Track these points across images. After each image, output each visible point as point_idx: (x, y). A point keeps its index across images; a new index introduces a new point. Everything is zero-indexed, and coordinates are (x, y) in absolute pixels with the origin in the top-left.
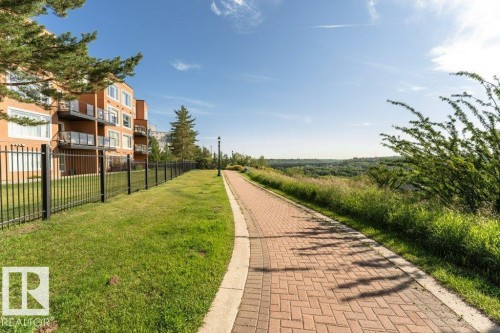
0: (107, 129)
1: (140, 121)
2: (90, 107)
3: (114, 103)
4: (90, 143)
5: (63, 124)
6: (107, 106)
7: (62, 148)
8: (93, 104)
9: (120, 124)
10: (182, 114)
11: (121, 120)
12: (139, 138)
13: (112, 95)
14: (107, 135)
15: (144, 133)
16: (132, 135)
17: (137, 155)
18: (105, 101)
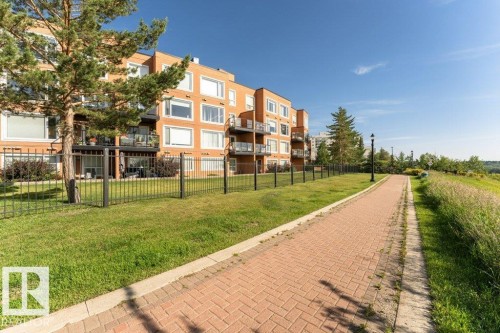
0: (266, 138)
1: (299, 128)
2: (249, 122)
3: (272, 116)
4: (250, 150)
5: (235, 137)
6: (266, 120)
7: (231, 154)
8: (252, 119)
9: (279, 132)
10: (341, 116)
11: (279, 129)
12: (295, 144)
13: (271, 109)
14: (266, 142)
15: (300, 138)
16: (289, 142)
17: (294, 159)
18: (265, 115)
